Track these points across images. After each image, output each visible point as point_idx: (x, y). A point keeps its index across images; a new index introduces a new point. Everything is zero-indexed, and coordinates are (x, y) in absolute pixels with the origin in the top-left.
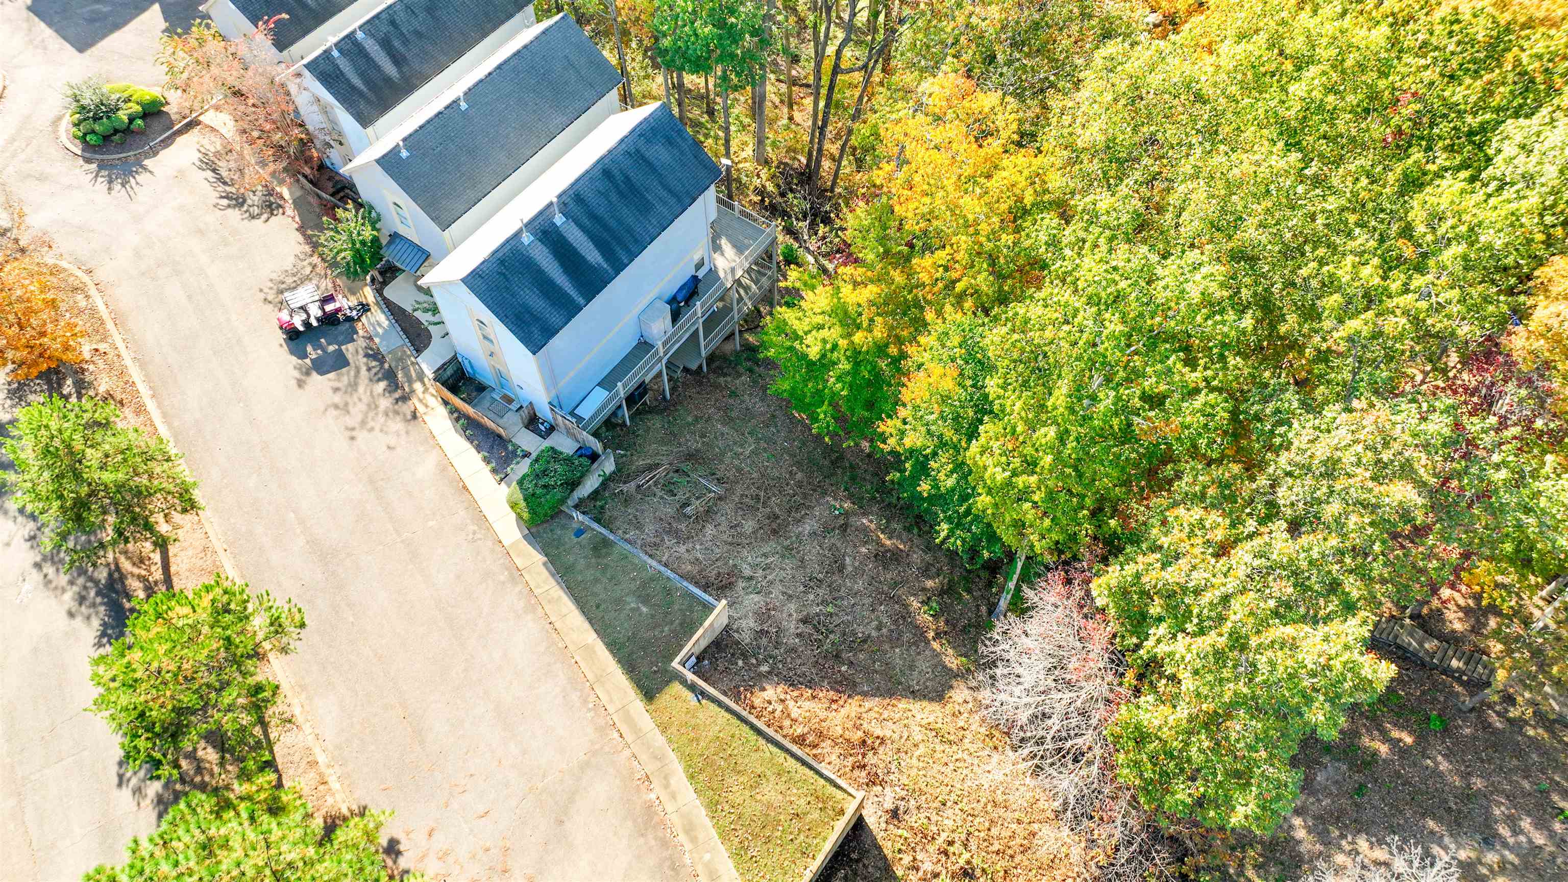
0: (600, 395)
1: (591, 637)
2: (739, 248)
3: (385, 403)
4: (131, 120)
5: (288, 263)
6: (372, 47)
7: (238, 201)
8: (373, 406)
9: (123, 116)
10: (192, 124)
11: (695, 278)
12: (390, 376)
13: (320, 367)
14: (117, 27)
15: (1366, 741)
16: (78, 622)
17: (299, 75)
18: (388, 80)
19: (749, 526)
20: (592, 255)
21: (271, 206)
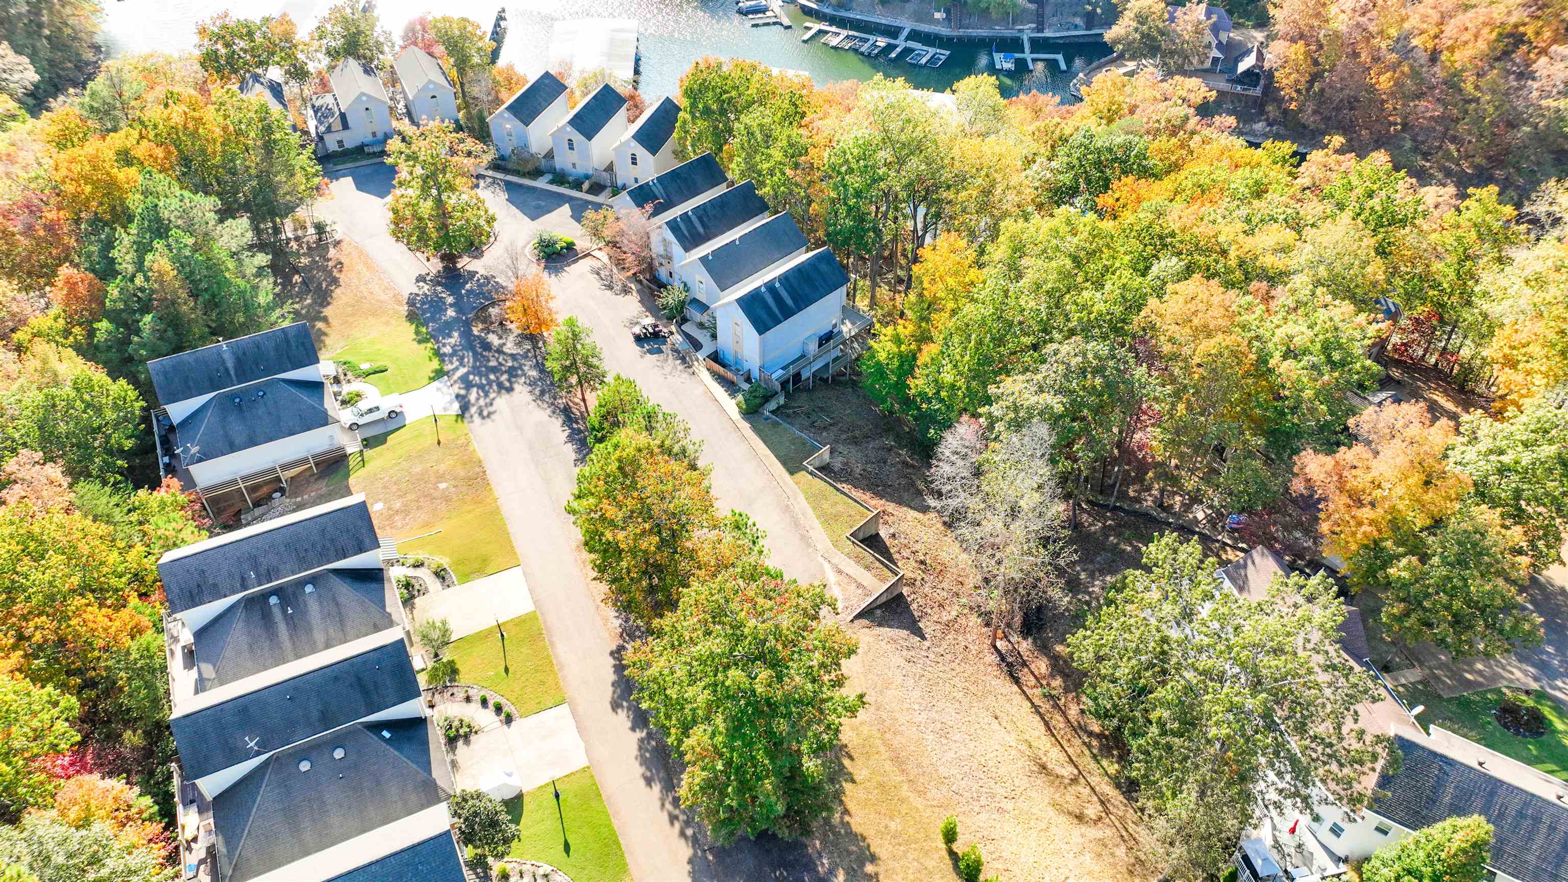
0: (781, 372)
1: (768, 452)
2: (853, 324)
3: (681, 367)
4: (562, 248)
5: (635, 313)
6: (694, 219)
7: (610, 287)
8: (675, 367)
9: (558, 246)
10: (589, 254)
11: (831, 332)
12: (683, 360)
13: (650, 352)
14: (549, 212)
15: (1123, 546)
16: (553, 419)
17: (660, 227)
18: (699, 234)
19: (844, 437)
20: (789, 302)
21: (626, 291)
